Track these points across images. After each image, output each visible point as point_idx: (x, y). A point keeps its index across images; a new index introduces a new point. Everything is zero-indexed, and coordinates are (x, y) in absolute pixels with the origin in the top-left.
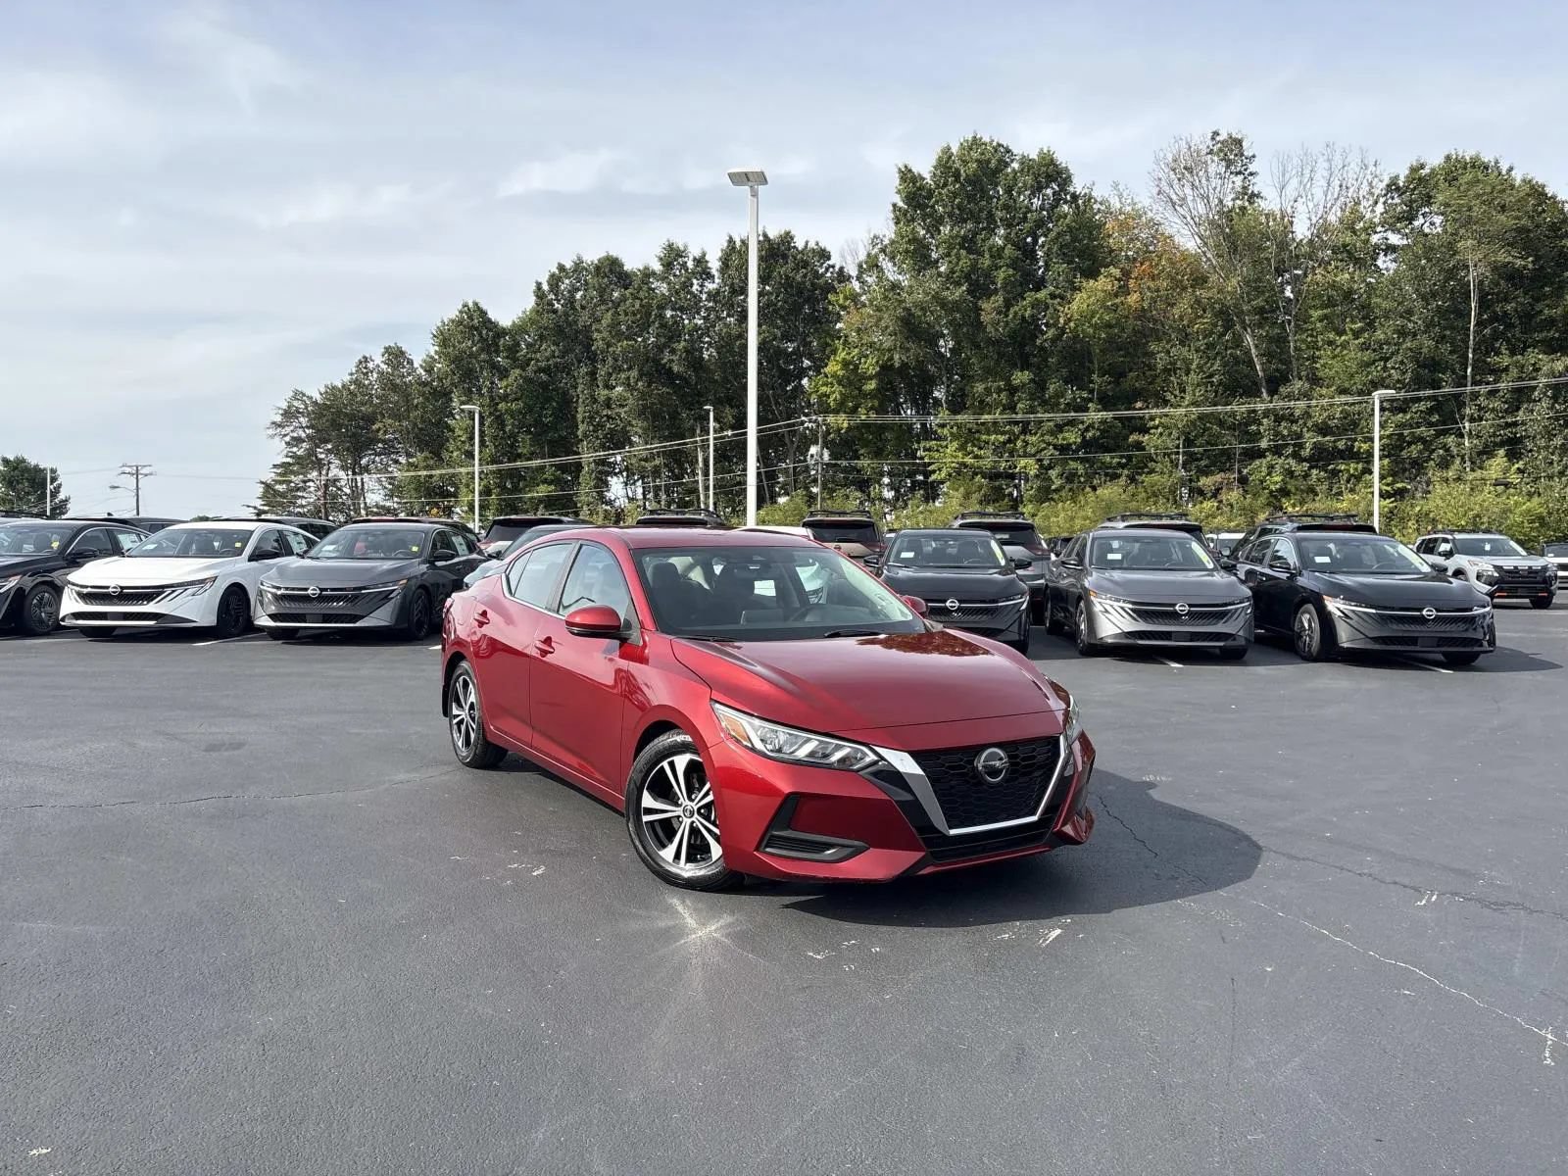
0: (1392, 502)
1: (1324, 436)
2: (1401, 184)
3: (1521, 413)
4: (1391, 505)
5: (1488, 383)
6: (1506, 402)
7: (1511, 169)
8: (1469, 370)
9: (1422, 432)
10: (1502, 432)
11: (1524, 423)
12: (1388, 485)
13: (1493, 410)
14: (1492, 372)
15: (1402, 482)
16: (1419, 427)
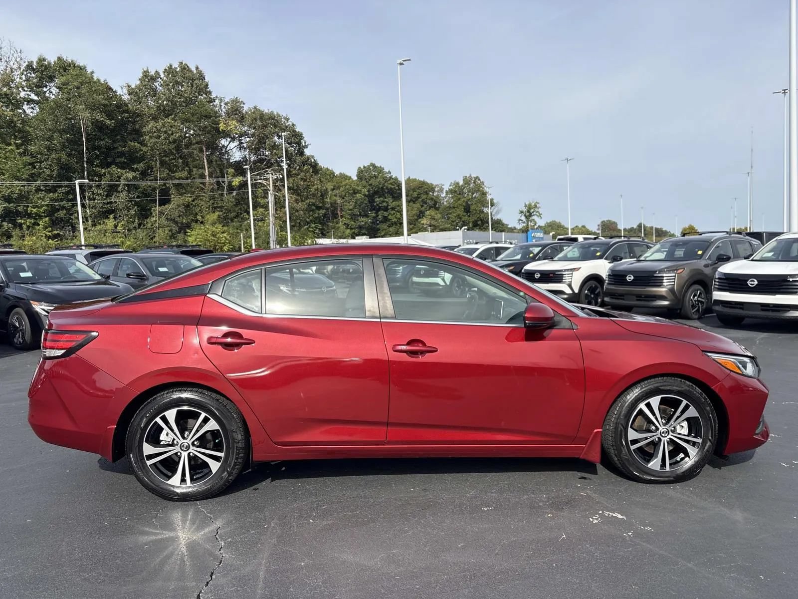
0: (57, 241)
1: (9, 204)
2: (35, 67)
3: (113, 197)
4: (56, 243)
5: (96, 181)
6: (105, 191)
7: (93, 72)
8: (86, 173)
9: (64, 204)
10: (106, 206)
11: (115, 202)
12: (49, 232)
13: (101, 195)
14: (96, 175)
15: (57, 230)
16: (62, 201)
